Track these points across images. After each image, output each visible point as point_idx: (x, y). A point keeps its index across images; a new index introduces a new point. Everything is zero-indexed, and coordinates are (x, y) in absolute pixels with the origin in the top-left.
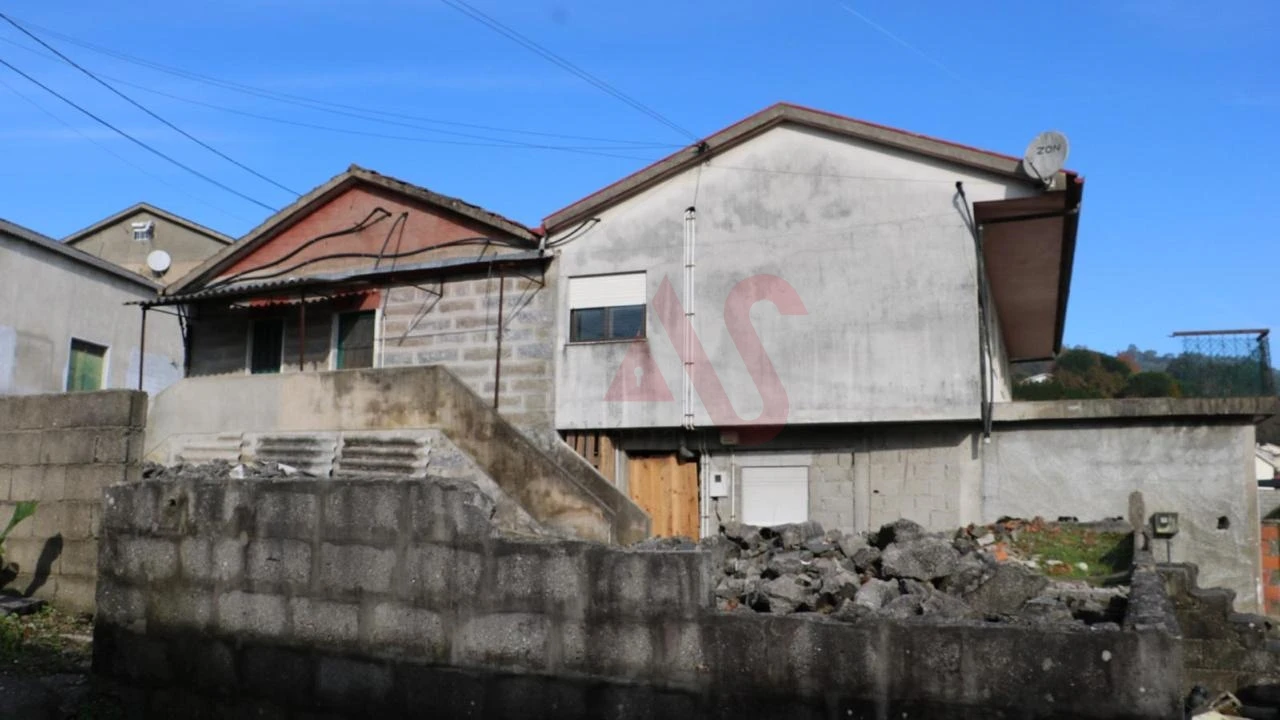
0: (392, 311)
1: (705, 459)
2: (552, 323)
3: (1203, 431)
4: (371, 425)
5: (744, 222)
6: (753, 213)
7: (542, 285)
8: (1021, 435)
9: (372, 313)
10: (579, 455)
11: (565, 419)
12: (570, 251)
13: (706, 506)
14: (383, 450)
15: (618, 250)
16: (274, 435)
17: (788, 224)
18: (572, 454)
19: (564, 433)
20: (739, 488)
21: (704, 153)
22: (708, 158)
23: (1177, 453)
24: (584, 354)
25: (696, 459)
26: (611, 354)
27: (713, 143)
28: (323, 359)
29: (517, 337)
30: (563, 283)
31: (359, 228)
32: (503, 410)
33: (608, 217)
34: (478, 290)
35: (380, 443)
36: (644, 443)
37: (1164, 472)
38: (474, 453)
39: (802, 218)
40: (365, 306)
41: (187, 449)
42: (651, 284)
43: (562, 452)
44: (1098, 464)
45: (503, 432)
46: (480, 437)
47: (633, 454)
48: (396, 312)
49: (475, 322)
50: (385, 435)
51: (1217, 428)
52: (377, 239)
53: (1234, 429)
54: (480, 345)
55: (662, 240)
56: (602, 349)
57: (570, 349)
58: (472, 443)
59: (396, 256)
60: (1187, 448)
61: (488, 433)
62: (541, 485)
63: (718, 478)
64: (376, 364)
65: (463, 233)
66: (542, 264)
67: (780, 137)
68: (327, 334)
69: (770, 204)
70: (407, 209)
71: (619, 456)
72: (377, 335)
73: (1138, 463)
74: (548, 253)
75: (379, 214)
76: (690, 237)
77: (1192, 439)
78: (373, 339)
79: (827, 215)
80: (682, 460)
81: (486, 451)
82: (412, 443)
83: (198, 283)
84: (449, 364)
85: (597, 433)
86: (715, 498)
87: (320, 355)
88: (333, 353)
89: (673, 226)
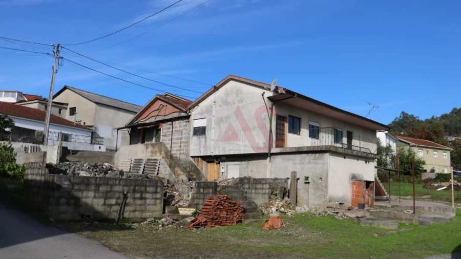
0: (165, 128)
1: (221, 163)
2: (190, 131)
3: (317, 155)
4: (152, 156)
5: (224, 105)
6: (226, 103)
7: (189, 122)
8: (279, 156)
9: (160, 129)
10: (194, 163)
11: (192, 154)
12: (194, 113)
13: (221, 174)
14: (152, 161)
15: (201, 113)
16: (136, 158)
17: (232, 105)
18: (193, 163)
19: (192, 157)
20: (227, 170)
21: (216, 89)
22: (218, 89)
23: (312, 161)
24: (195, 138)
25: (219, 163)
26: (200, 138)
27: (218, 86)
28: (152, 140)
29: (184, 135)
30: (192, 121)
31: (158, 109)
32: (172, 152)
33: (200, 105)
34: (178, 123)
36: (209, 159)
37: (309, 166)
38: (167, 162)
39: (234, 103)
40: (159, 128)
41: (123, 162)
42: (207, 121)
43: (191, 162)
44: (295, 164)
45: (171, 157)
46: (168, 158)
47: (209, 162)
48: (165, 129)
49: (178, 131)
50: (153, 158)
51: (321, 154)
52: (162, 113)
53: (324, 154)
54: (178, 136)
55: (209, 110)
56: (198, 137)
57: (193, 137)
58: (167, 160)
59: (164, 116)
60: (314, 159)
61: (169, 157)
62: (177, 169)
63: (223, 168)
64: (161, 141)
65: (176, 110)
66: (188, 117)
67: (232, 83)
68: (153, 134)
69: (229, 100)
70: (167, 104)
71: (204, 162)
72: (161, 134)
73: (303, 164)
74: (190, 114)
75: (161, 106)
76: (214, 109)
77: (315, 157)
78: (160, 135)
79: (239, 102)
80: (217, 164)
81: (168, 161)
82: (157, 160)
83: (132, 122)
84: (165, 142)
85: (198, 157)
86: (223, 173)
87: (151, 139)
88: (154, 138)
89: (211, 106)
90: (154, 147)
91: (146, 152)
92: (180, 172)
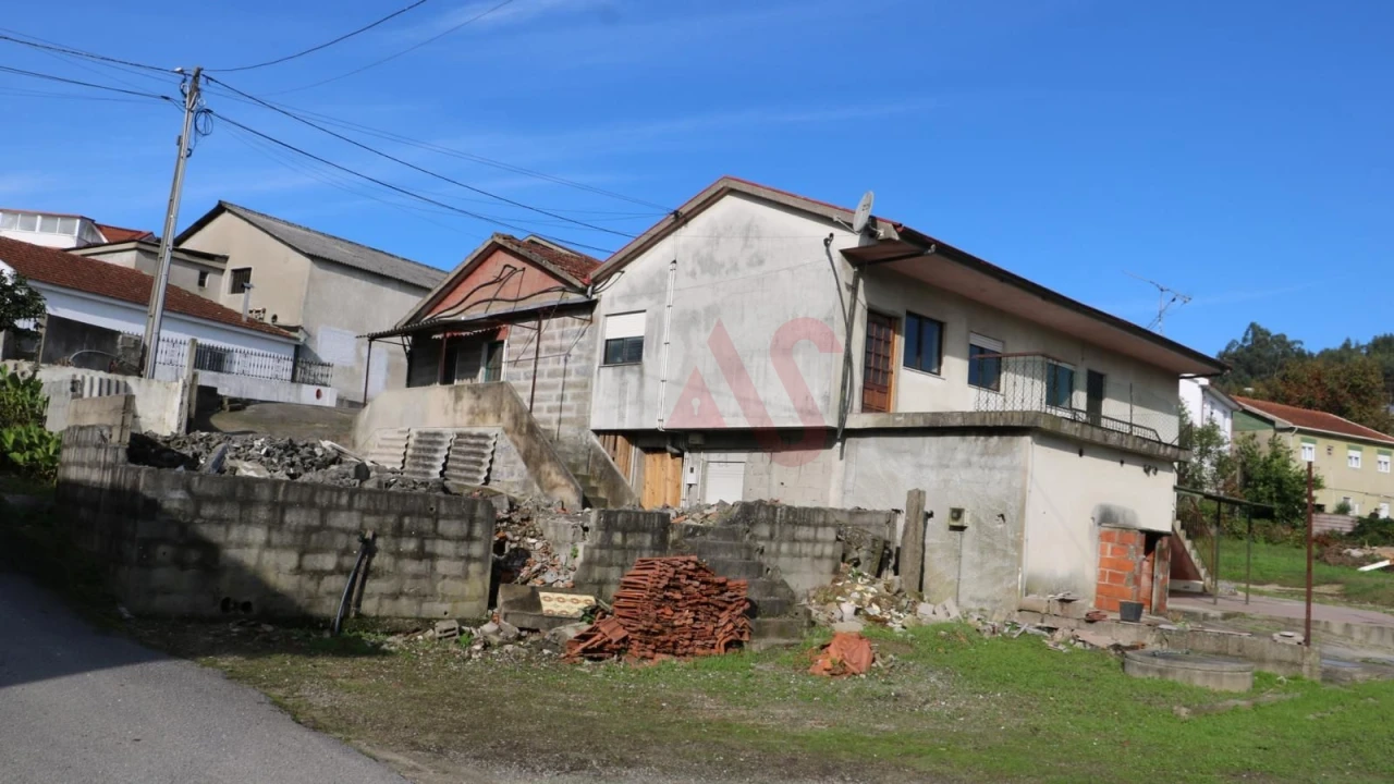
0: (515, 339)
1: (686, 455)
2: (593, 351)
3: (995, 440)
4: (471, 424)
5: (703, 272)
6: (708, 264)
7: (591, 321)
8: (872, 440)
9: (502, 342)
10: (604, 450)
11: (598, 422)
12: (610, 294)
13: (684, 489)
14: (472, 441)
15: (631, 296)
16: (424, 430)
17: (727, 272)
18: (599, 449)
19: (598, 432)
20: (704, 478)
21: (680, 219)
22: (686, 222)
23: (975, 459)
24: (609, 373)
25: (681, 455)
26: (622, 373)
27: (684, 211)
28: (475, 377)
29: (575, 362)
30: (602, 319)
31: (498, 280)
32: (535, 415)
33: (629, 269)
34: (558, 326)
35: (472, 436)
36: (650, 441)
37: (966, 474)
38: (516, 444)
39: (735, 267)
40: (499, 338)
41: (384, 439)
42: (649, 321)
43: (593, 446)
44: (920, 466)
45: (532, 429)
46: (520, 433)
47: (647, 450)
48: (514, 342)
49: (555, 349)
50: (475, 431)
51: (1005, 438)
52: (510, 290)
53: (1016, 438)
54: (556, 366)
55: (655, 288)
56: (618, 369)
57: (602, 370)
58: (517, 438)
59: (516, 301)
60: (982, 455)
61: (524, 430)
62: (546, 467)
63: (692, 470)
64: (502, 379)
65: (554, 283)
66: (590, 306)
67: (729, 202)
68: (478, 358)
69: (720, 257)
70: (525, 265)
71: (634, 451)
72: (504, 359)
73: (948, 467)
74: (594, 297)
75: (508, 270)
76: (670, 283)
77: (986, 447)
78: (501, 361)
79: (750, 265)
80: (674, 456)
81: (521, 440)
82: (486, 437)
83: (416, 317)
84: (513, 383)
85: (616, 433)
86: (690, 485)
87: (473, 373)
88: (483, 370)
89: (663, 275)
90: (479, 397)
91: (455, 411)
92: (555, 478)
